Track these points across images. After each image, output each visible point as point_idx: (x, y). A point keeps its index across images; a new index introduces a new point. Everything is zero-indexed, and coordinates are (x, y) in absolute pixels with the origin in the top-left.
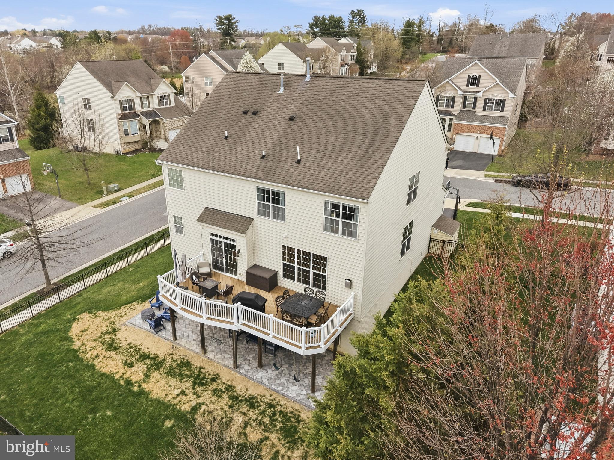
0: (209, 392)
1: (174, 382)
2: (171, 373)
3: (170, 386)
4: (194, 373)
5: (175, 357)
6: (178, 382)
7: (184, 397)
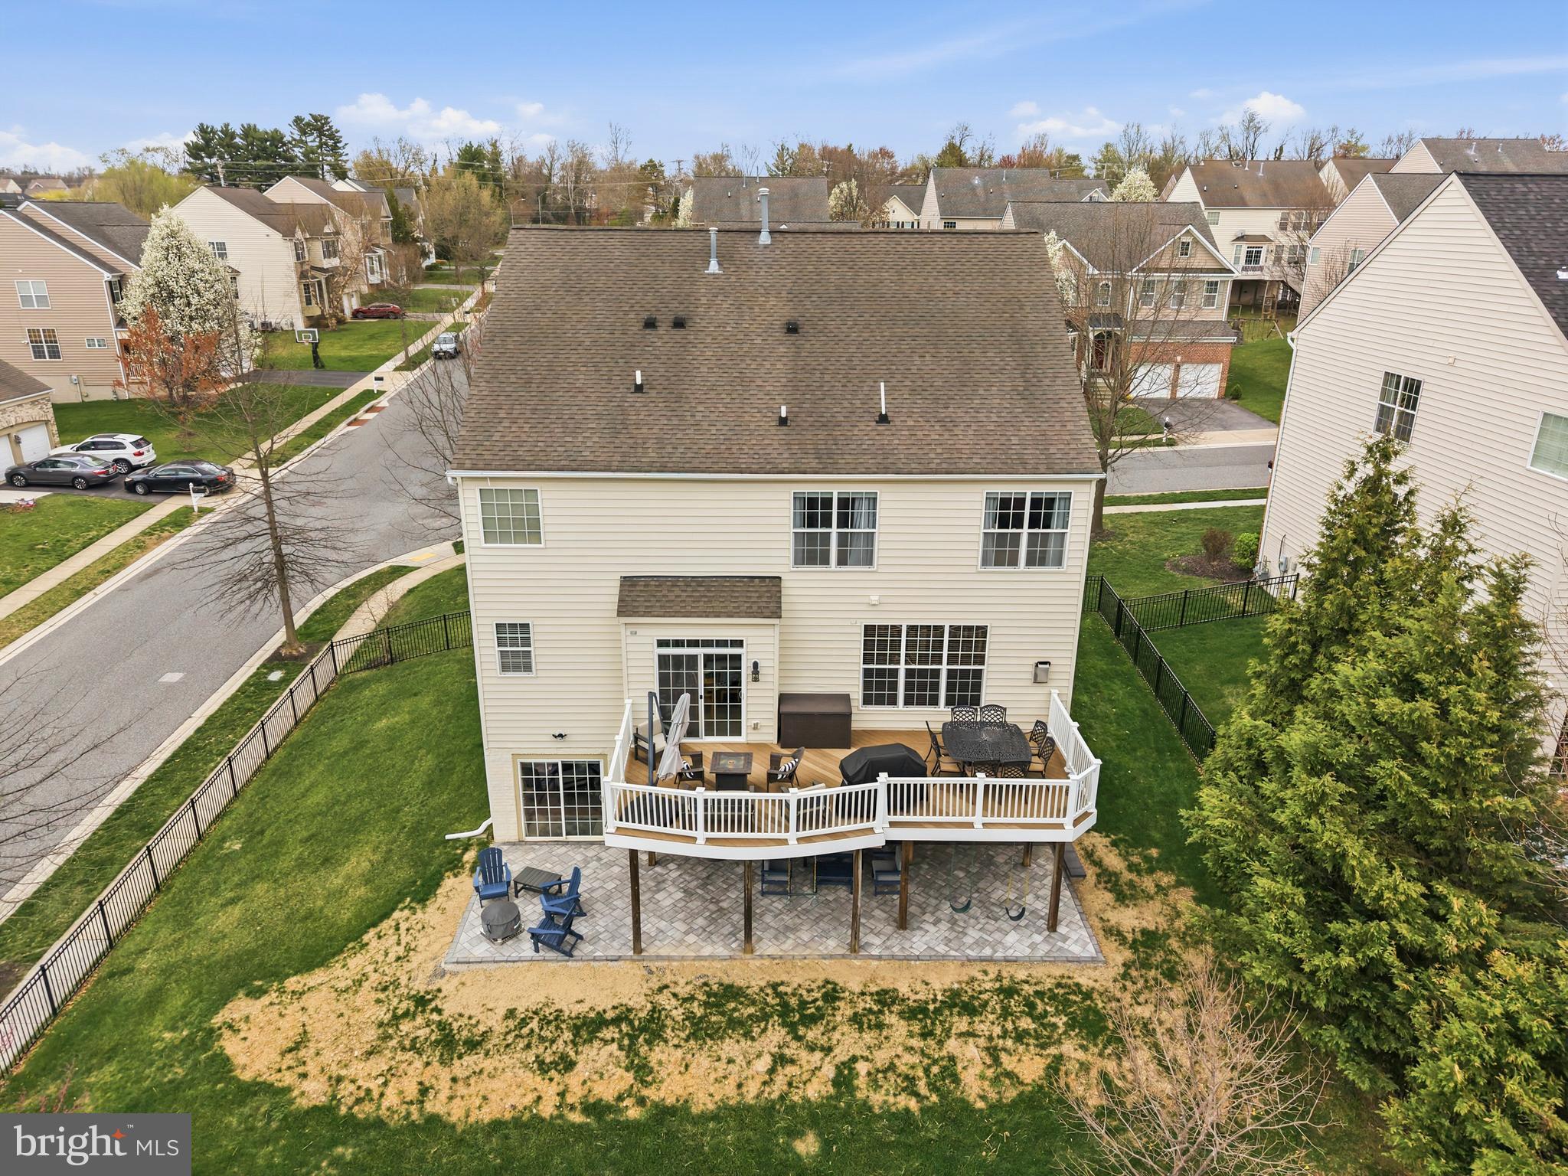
0: (846, 1028)
1: (730, 1047)
2: (700, 1031)
3: (730, 1061)
4: (767, 1004)
5: (683, 991)
6: (745, 1044)
7: (790, 1070)
